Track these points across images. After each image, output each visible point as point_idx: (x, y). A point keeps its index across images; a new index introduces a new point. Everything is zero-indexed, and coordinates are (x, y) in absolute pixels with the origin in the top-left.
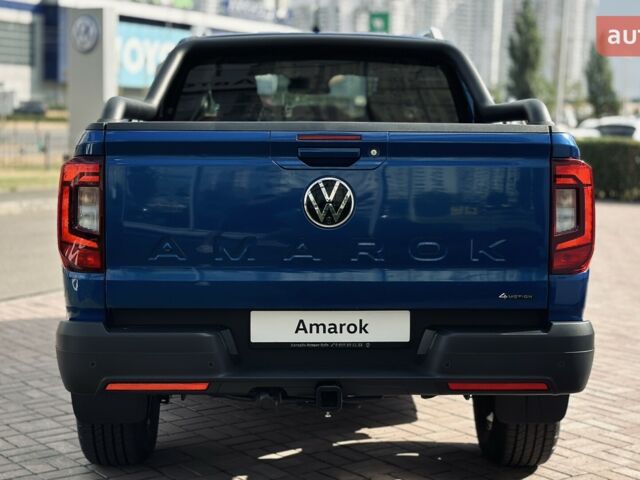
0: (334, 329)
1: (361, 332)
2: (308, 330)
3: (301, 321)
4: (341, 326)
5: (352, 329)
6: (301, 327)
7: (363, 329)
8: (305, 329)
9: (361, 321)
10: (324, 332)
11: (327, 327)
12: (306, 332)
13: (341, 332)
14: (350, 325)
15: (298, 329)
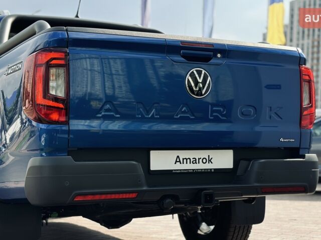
0: (195, 161)
1: (209, 163)
2: (182, 162)
3: (178, 157)
4: (199, 159)
5: (204, 161)
6: (178, 160)
7: (210, 161)
8: (180, 161)
9: (209, 156)
10: (190, 163)
11: (192, 160)
12: (181, 163)
13: (199, 163)
14: (203, 159)
15: (176, 162)
